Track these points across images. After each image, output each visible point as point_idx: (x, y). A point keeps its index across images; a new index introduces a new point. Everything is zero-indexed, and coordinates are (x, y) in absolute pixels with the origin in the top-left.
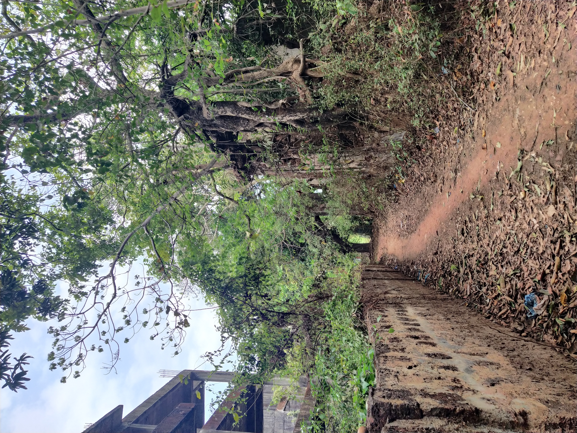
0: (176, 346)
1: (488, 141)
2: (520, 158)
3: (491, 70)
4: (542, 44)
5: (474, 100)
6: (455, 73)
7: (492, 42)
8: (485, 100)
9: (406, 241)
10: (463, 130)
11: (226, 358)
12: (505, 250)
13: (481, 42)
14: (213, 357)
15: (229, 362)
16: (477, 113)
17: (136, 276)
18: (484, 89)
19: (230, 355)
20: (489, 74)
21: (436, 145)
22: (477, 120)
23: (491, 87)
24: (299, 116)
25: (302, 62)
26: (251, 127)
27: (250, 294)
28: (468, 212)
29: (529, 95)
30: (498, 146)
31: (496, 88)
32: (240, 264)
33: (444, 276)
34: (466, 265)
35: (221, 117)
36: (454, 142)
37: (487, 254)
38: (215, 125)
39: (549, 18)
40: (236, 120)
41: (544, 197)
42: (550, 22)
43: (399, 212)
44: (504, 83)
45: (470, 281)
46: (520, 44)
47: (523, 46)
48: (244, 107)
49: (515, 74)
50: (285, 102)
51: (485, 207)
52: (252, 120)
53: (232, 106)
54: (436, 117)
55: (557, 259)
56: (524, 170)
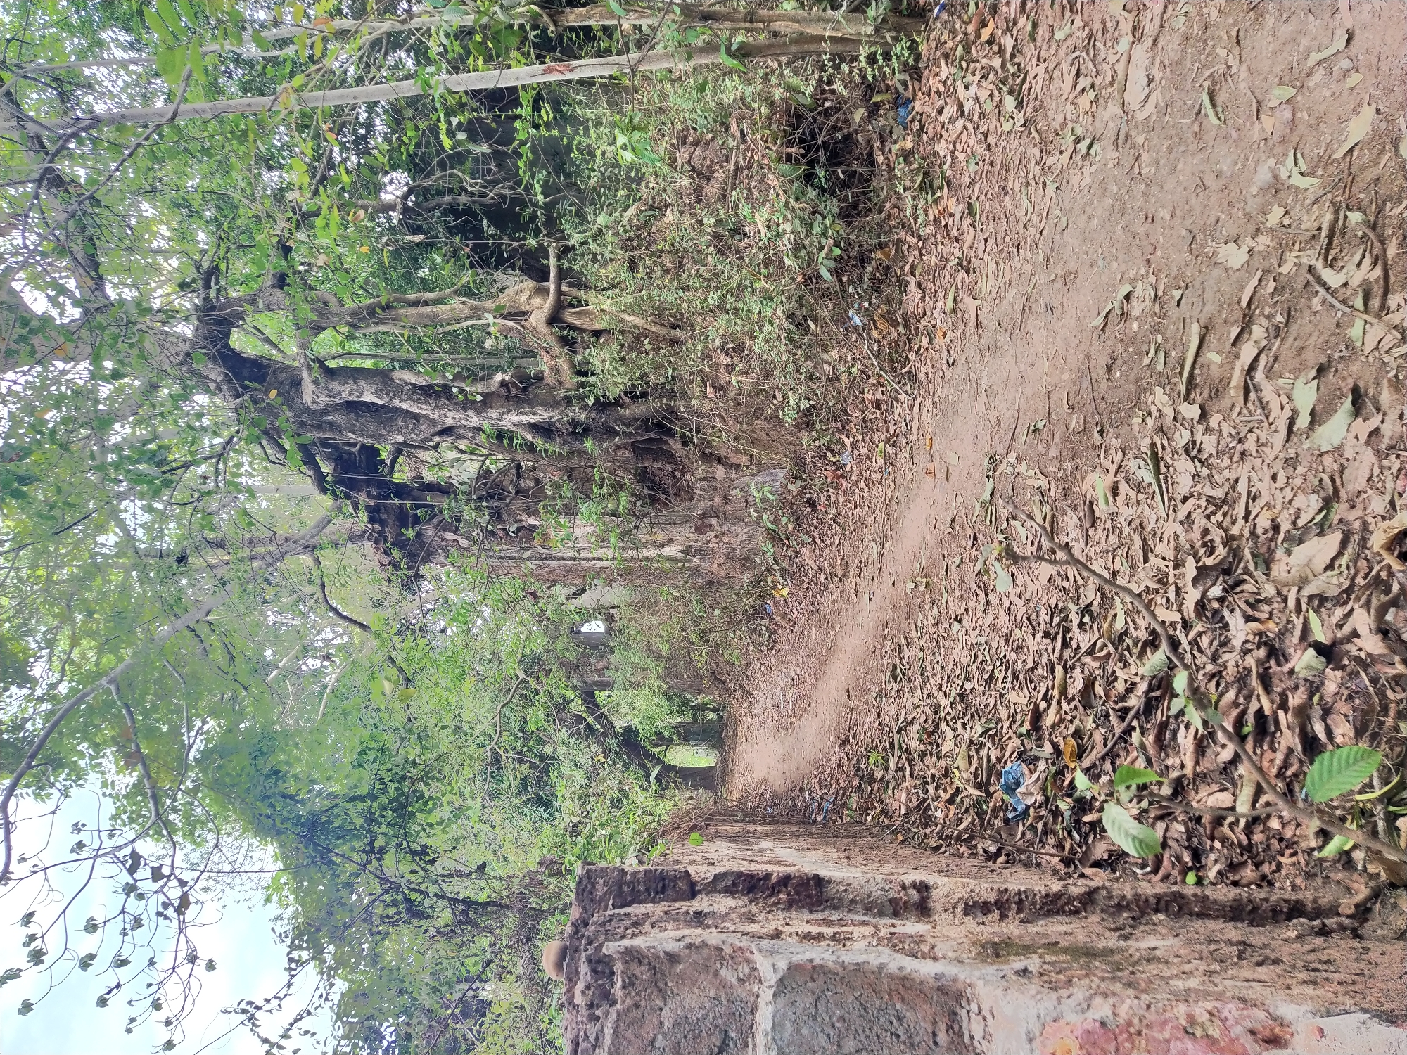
0: (168, 1023)
1: (937, 457)
2: (990, 474)
3: (939, 304)
4: (1022, 231)
5: (912, 376)
6: (874, 321)
7: (940, 247)
8: (930, 371)
9: (790, 740)
10: (894, 445)
11: (298, 1024)
12: (968, 686)
13: (920, 251)
14: (258, 1014)
15: (306, 1032)
16: (917, 403)
17: (76, 825)
18: (927, 349)
19: (309, 1013)
20: (936, 313)
21: (845, 492)
22: (916, 417)
23: (939, 340)
24: (540, 415)
25: (552, 292)
26: (422, 436)
27: (382, 849)
28: (904, 626)
29: (1003, 339)
30: (953, 460)
31: (948, 338)
32: (360, 765)
33: (859, 789)
34: (901, 748)
35: (351, 406)
36: (879, 476)
37: (936, 709)
38: (332, 426)
39: (1031, 176)
40: (384, 415)
41: (1032, 543)
42: (1033, 183)
43: (777, 673)
44: (961, 327)
45: (908, 782)
46: (986, 240)
47: (991, 242)
48: (407, 384)
49: (978, 302)
50: (507, 378)
51: (933, 602)
52: (426, 417)
53: (378, 380)
54: (843, 429)
55: (1059, 670)
56: (997, 496)
